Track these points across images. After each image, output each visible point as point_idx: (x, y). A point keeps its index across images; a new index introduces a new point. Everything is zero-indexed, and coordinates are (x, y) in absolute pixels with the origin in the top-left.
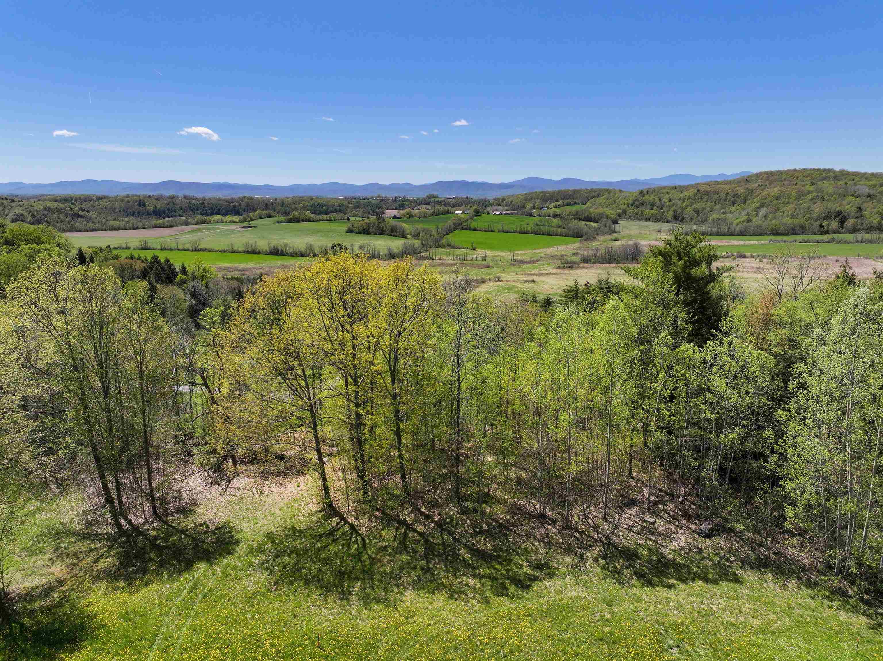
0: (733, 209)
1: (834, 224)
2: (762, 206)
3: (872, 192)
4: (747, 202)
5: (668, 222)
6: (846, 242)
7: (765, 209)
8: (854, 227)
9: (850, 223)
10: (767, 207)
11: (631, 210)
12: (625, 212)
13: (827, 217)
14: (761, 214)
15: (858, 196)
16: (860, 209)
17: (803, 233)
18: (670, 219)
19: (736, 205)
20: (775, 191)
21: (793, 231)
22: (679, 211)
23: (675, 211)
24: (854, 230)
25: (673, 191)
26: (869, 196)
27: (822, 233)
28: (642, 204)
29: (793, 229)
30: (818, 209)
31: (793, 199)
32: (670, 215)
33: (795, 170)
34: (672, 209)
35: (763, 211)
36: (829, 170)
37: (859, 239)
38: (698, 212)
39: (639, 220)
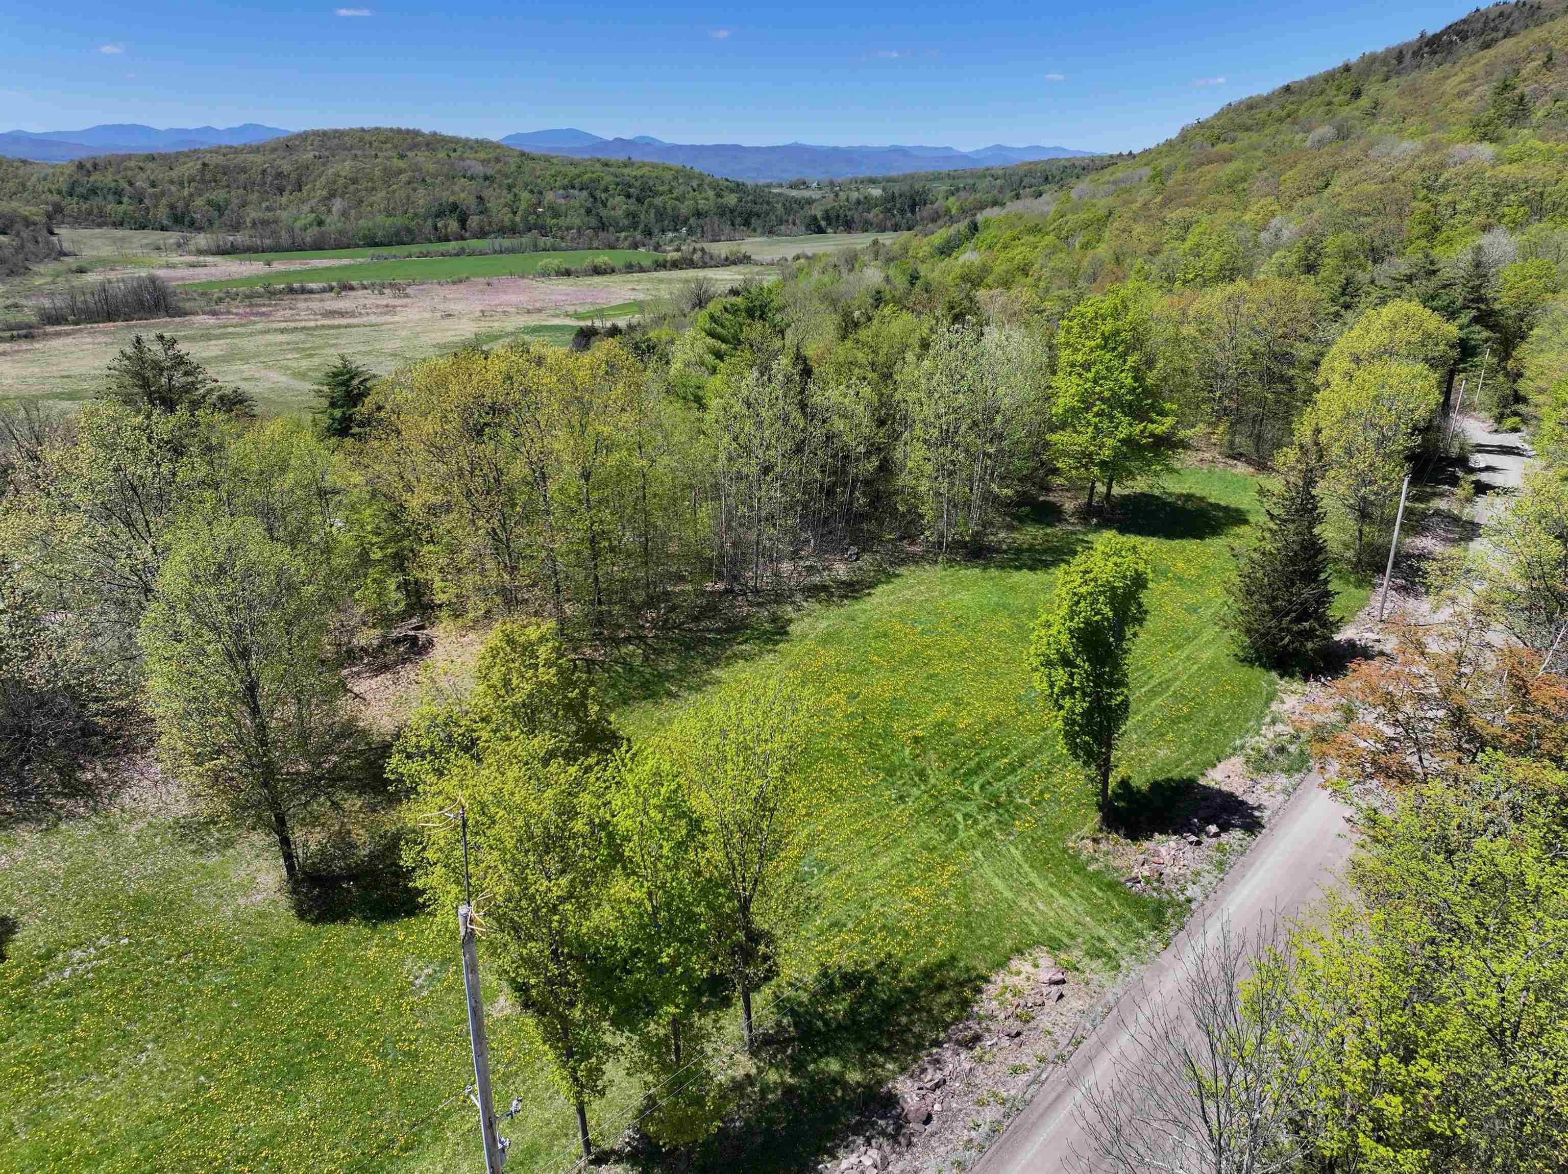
0: (284, 200)
1: (454, 225)
2: (332, 195)
3: (490, 172)
4: (305, 189)
5: (163, 229)
6: (481, 253)
7: (339, 200)
8: (482, 229)
9: (474, 221)
10: (342, 196)
11: (72, 205)
12: (58, 209)
13: (439, 214)
14: (334, 209)
15: (472, 178)
16: (480, 198)
17: (412, 242)
18: (165, 222)
19: (286, 194)
20: (345, 167)
21: (397, 239)
22: (181, 204)
23: (172, 207)
24: (482, 234)
25: (151, 165)
26: (486, 178)
27: (440, 240)
28: (94, 191)
29: (397, 234)
30: (422, 199)
31: (379, 183)
32: (162, 213)
33: (363, 130)
34: (164, 201)
35: (338, 205)
36: (417, 133)
37: (497, 248)
38: (219, 208)
39: (100, 226)
